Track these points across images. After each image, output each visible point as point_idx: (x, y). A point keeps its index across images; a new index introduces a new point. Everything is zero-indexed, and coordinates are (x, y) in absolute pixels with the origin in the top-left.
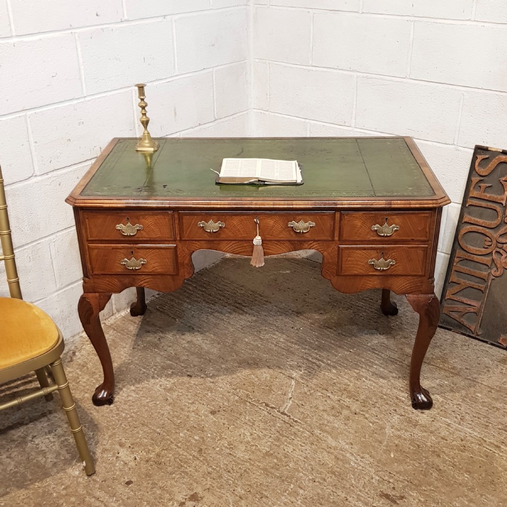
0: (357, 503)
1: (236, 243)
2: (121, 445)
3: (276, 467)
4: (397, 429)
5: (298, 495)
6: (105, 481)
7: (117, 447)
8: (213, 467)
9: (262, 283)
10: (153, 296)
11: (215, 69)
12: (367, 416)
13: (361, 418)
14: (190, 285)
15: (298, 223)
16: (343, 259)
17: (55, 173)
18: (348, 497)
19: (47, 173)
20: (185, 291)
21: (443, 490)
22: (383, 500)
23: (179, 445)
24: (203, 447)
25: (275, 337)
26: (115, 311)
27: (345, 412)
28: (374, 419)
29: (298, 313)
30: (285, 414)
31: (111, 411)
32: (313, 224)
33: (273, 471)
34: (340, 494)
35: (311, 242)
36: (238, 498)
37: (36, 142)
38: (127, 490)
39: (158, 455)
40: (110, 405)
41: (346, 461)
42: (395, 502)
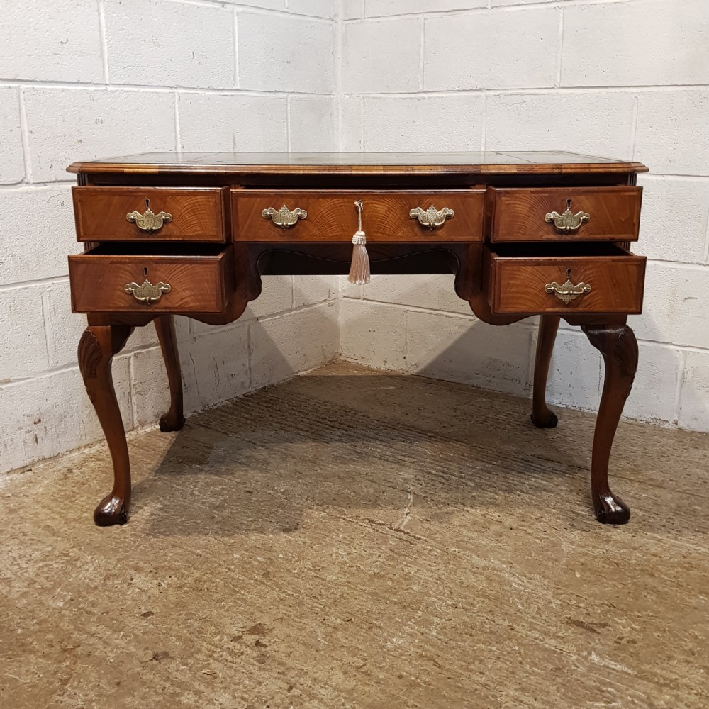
0: (530, 633)
2: (137, 569)
3: (393, 591)
4: (579, 546)
5: (431, 624)
6: (107, 613)
7: (132, 572)
8: (289, 592)
9: (355, 399)
10: (195, 412)
11: (290, 95)
12: (530, 531)
13: (522, 534)
14: (250, 401)
17: (56, 186)
18: (514, 626)
19: (45, 183)
20: (242, 407)
21: (669, 616)
22: (572, 629)
23: (232, 567)
24: (271, 569)
26: (136, 424)
27: (494, 528)
28: (541, 535)
30: (401, 531)
31: (124, 531)
33: (387, 595)
34: (501, 622)
36: (331, 629)
37: (31, 132)
38: (143, 623)
39: (197, 580)
40: (122, 524)
41: (503, 582)
42: (594, 631)
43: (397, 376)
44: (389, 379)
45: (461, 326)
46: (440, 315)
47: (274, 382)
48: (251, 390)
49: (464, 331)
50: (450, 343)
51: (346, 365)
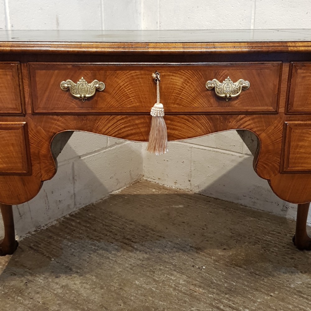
1: (123, 119)
9: (153, 218)
10: (29, 233)
14: (73, 220)
15: (221, 82)
16: (292, 144)
20: (67, 227)
25: (172, 278)
29: (198, 249)
32: (247, 84)
35: (242, 116)
43: (184, 194)
44: (178, 197)
45: (233, 161)
46: (217, 152)
47: (94, 201)
48: (75, 210)
49: (234, 164)
50: (224, 172)
51: (147, 184)
